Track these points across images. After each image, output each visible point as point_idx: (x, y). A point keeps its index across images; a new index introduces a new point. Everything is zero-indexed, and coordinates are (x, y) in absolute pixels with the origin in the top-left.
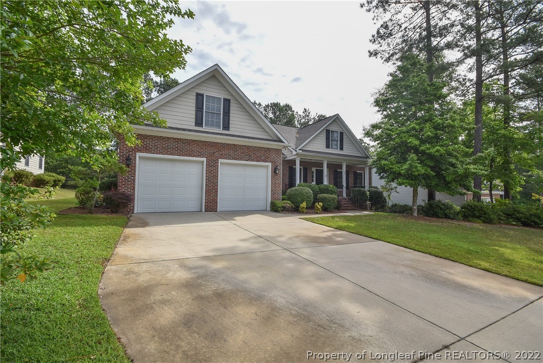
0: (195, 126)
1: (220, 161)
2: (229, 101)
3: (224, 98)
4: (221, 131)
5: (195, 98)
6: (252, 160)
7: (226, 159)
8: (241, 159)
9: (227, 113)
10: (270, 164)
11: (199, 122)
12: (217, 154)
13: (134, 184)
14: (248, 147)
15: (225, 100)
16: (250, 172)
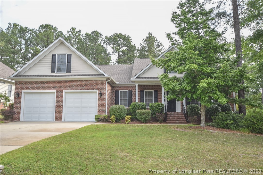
0: (51, 73)
1: (64, 91)
2: (70, 55)
3: (67, 54)
4: (65, 73)
5: (51, 57)
6: (85, 89)
7: (68, 89)
8: (77, 89)
9: (69, 62)
10: (97, 91)
11: (53, 71)
12: (62, 88)
13: (20, 106)
14: (82, 81)
15: (68, 55)
16: (85, 96)
